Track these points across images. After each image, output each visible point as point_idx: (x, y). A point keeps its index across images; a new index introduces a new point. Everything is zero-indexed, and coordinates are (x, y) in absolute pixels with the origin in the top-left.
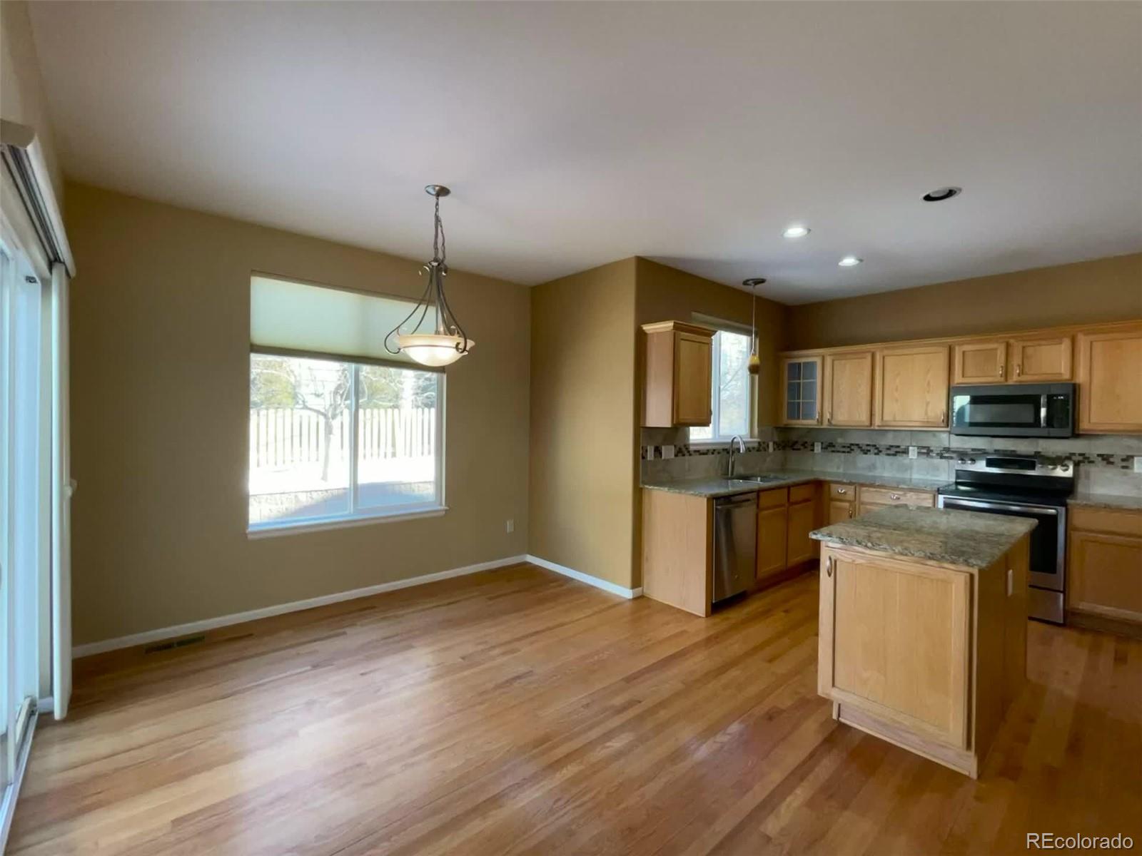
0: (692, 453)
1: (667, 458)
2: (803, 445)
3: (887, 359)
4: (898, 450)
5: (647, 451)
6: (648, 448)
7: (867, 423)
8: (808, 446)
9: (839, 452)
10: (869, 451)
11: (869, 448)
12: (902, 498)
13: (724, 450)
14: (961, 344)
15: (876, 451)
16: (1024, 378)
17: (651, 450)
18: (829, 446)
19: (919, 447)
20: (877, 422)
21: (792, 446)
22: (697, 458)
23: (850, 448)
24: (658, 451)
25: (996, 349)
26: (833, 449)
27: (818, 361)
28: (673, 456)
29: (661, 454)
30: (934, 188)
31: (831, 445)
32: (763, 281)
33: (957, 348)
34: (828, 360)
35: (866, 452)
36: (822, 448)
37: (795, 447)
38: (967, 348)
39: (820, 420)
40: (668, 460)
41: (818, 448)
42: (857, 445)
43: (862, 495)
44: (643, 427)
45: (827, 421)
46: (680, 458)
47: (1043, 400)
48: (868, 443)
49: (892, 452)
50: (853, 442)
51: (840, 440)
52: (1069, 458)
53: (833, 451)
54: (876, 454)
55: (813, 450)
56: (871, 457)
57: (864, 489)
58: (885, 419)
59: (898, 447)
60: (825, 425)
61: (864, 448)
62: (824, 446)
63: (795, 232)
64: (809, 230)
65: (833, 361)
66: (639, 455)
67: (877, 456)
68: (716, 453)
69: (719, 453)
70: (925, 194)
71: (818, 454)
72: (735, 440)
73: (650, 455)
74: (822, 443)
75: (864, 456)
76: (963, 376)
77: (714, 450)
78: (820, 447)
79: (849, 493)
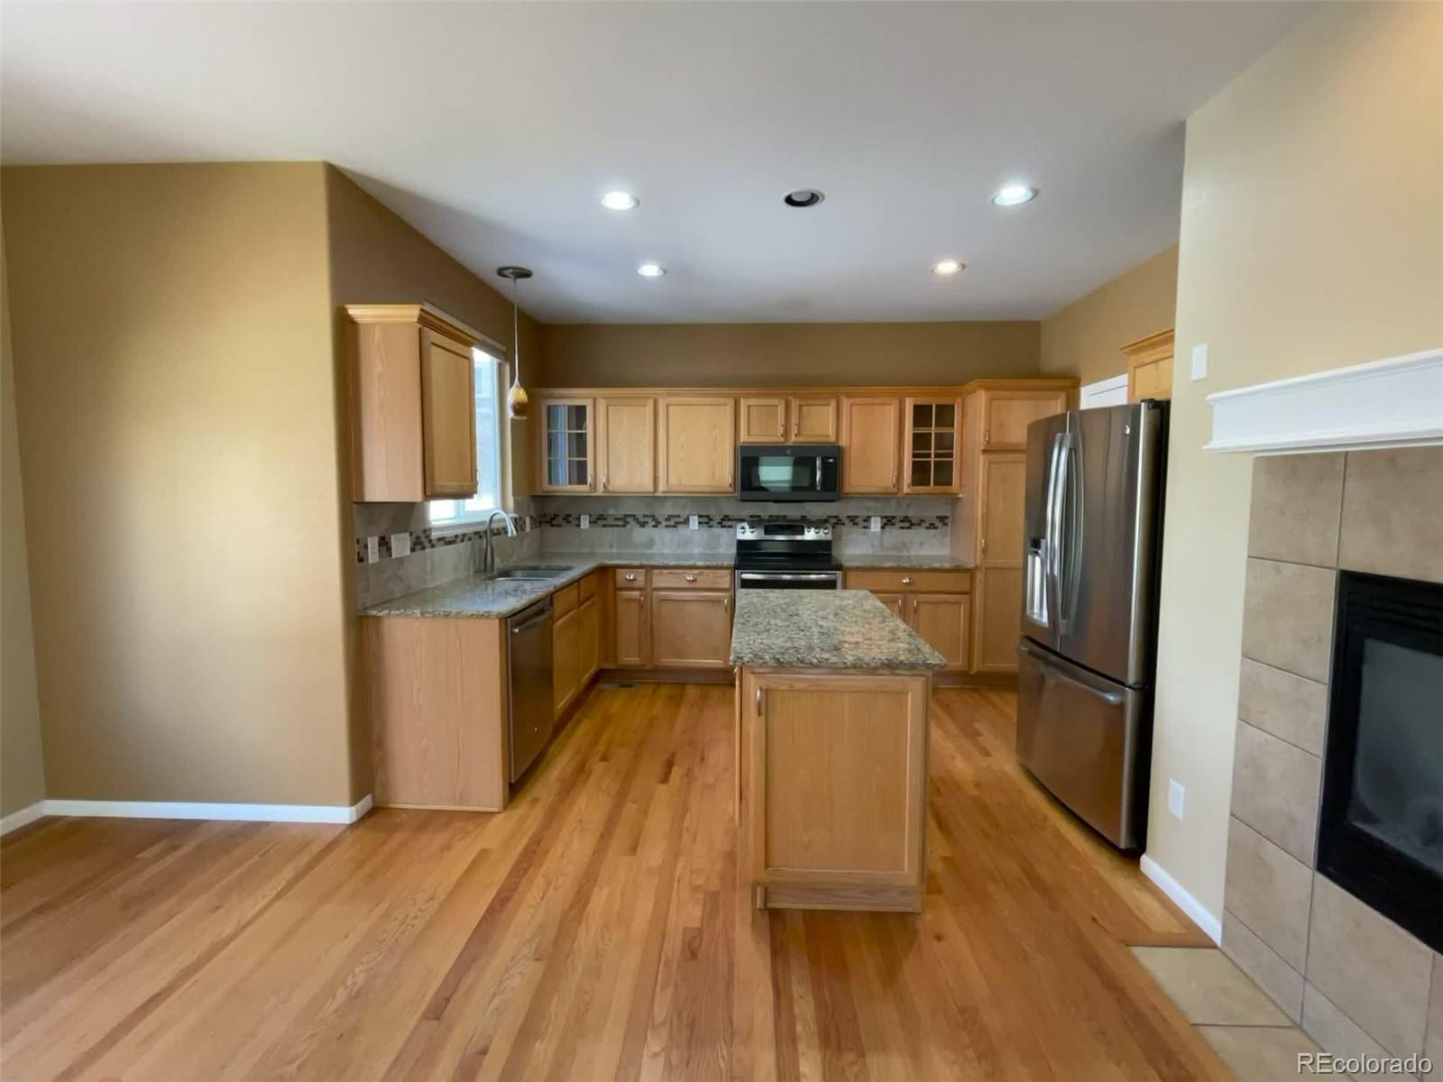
0: (434, 542)
1: (399, 556)
2: (565, 519)
3: (671, 408)
4: (678, 520)
5: (366, 547)
6: (369, 540)
7: (652, 490)
8: (570, 519)
9: (611, 526)
10: (647, 523)
11: (646, 519)
12: (698, 578)
13: (476, 533)
14: (747, 396)
15: (654, 523)
16: (800, 439)
17: (373, 542)
18: (599, 519)
19: (700, 516)
20: (662, 487)
21: (551, 522)
22: (442, 550)
23: (623, 521)
24: (384, 543)
25: (776, 406)
26: (604, 522)
27: (588, 404)
28: (408, 552)
29: (389, 549)
30: (798, 188)
31: (601, 517)
32: (525, 274)
33: (742, 401)
34: (602, 405)
35: (643, 525)
36: (590, 522)
37: (554, 522)
38: (752, 401)
39: (592, 486)
40: (401, 560)
41: (585, 523)
42: (634, 516)
43: (654, 579)
44: (356, 503)
45: (602, 486)
46: (419, 553)
47: (818, 463)
48: (645, 513)
49: (672, 523)
50: (627, 513)
51: (612, 511)
52: (826, 521)
53: (605, 526)
54: (654, 526)
55: (578, 525)
56: (648, 531)
57: (656, 571)
58: (670, 483)
59: (679, 516)
60: (600, 492)
61: (642, 520)
62: (593, 520)
63: (618, 200)
64: (638, 202)
65: (608, 406)
66: (353, 556)
67: (655, 529)
68: (466, 539)
69: (470, 539)
70: (787, 194)
71: (586, 530)
72: (495, 518)
73: (373, 556)
74: (590, 515)
75: (642, 529)
76: (749, 435)
77: (464, 535)
78: (587, 523)
79: (639, 578)
